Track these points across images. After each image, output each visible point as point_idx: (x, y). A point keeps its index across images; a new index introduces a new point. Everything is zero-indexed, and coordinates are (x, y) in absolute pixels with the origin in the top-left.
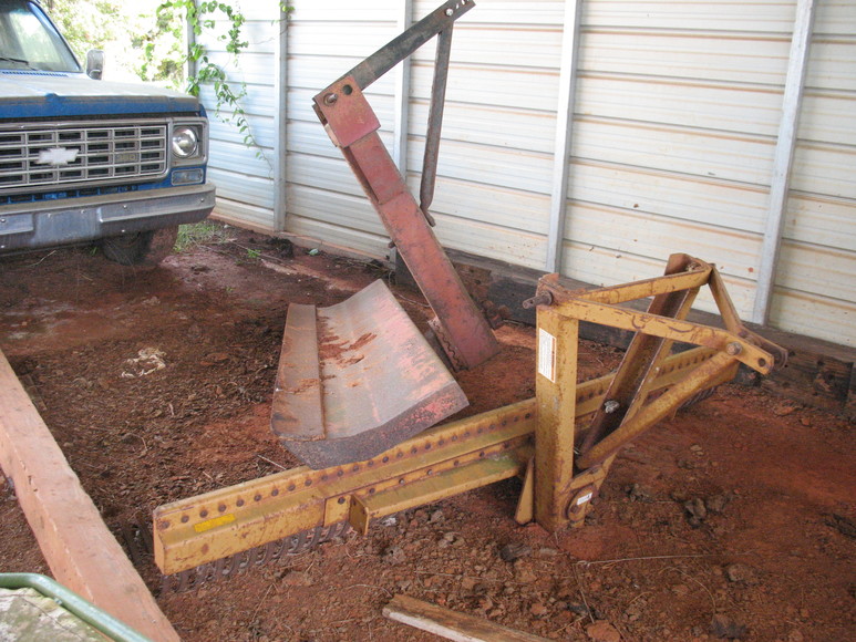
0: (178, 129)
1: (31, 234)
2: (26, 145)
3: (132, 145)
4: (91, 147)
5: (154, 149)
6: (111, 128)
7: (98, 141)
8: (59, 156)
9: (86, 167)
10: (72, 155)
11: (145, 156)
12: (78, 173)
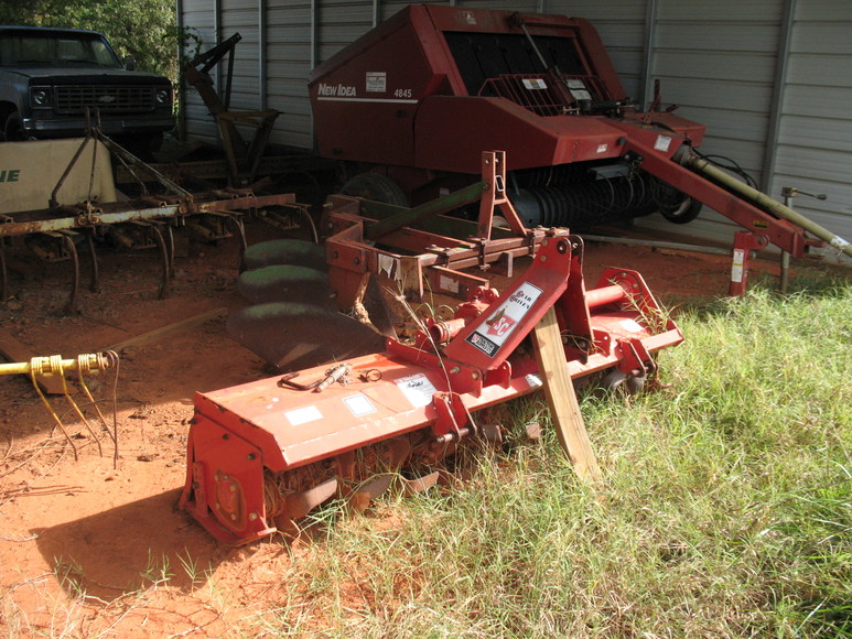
0: (159, 91)
3: (138, 96)
5: (147, 98)
6: (129, 88)
7: (123, 94)
8: (107, 99)
9: (118, 104)
10: (112, 99)
11: (144, 101)
12: (115, 106)
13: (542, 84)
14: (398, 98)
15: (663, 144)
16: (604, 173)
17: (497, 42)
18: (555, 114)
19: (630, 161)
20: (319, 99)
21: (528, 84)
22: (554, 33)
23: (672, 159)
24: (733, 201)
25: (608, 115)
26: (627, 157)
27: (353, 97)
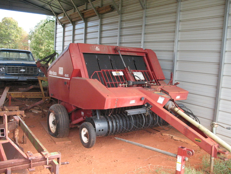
1: (18, 79)
2: (19, 69)
3: (33, 70)
4: (27, 70)
5: (36, 71)
6: (30, 67)
7: (28, 69)
8: (23, 70)
9: (26, 72)
10: (24, 70)
12: (25, 73)
13: (121, 74)
14: (65, 77)
15: (161, 100)
16: (131, 112)
17: (109, 58)
18: (117, 86)
19: (147, 107)
20: (50, 76)
21: (114, 73)
22: (136, 54)
23: (164, 107)
24: (187, 129)
25: (143, 87)
26: (146, 105)
27: (56, 76)
